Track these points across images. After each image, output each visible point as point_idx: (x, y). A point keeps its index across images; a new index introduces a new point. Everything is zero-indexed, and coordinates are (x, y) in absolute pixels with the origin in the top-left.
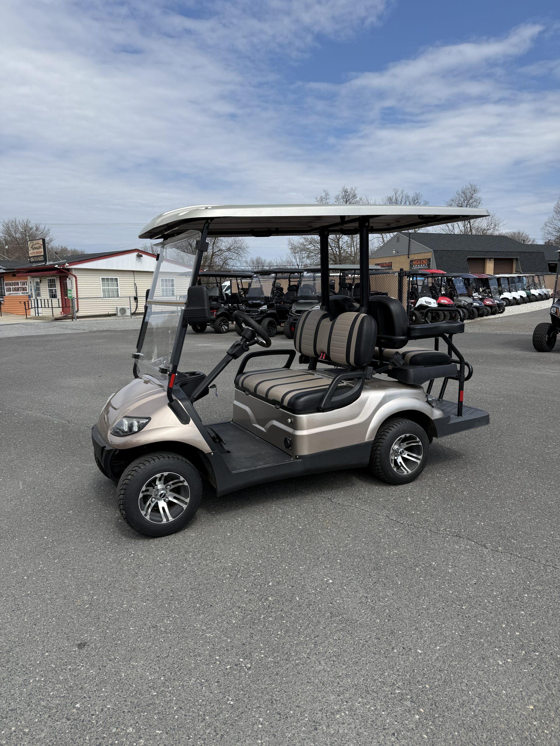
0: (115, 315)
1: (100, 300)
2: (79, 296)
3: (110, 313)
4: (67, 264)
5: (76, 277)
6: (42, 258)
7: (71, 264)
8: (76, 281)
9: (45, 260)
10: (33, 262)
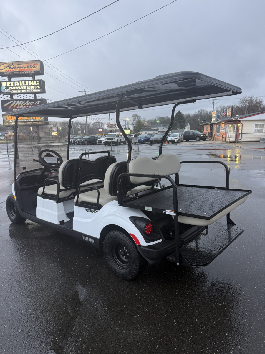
0: (259, 141)
1: (253, 134)
2: (243, 133)
3: (257, 140)
4: (238, 119)
5: (242, 124)
6: (231, 116)
7: (240, 118)
8: (242, 126)
9: (232, 117)
10: (228, 118)
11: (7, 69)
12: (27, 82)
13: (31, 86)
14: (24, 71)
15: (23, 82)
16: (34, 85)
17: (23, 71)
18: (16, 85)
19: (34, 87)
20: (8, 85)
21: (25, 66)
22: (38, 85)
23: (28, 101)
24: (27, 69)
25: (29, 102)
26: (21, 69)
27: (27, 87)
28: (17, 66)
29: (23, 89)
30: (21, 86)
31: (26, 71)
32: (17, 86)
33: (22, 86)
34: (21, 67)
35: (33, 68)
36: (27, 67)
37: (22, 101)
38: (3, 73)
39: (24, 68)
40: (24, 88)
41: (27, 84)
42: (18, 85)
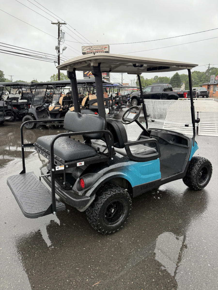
11: (88, 50)
21: (99, 48)
24: (100, 50)
34: (96, 49)
35: (104, 50)
36: (100, 49)
38: (85, 53)
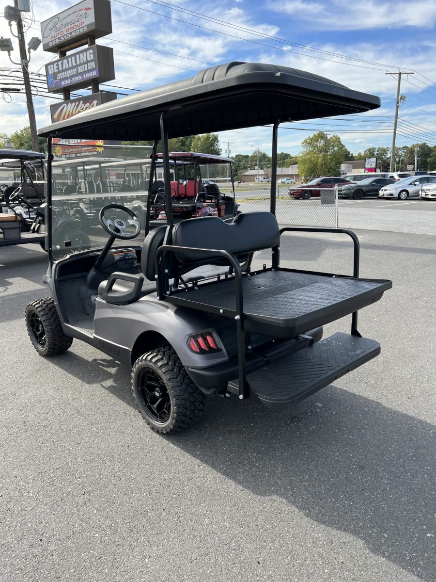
12: (78, 56)
13: (83, 66)
14: (74, 30)
15: (73, 58)
16: (88, 62)
17: (71, 31)
18: (64, 68)
19: (88, 67)
20: (56, 71)
22: (91, 61)
23: (81, 102)
24: (76, 23)
25: (83, 105)
26: (69, 26)
27: (77, 69)
28: (64, 22)
29: (74, 76)
30: (70, 69)
31: (75, 31)
32: (66, 70)
33: (73, 67)
34: (68, 23)
35: (83, 20)
36: (77, 19)
37: (74, 104)
39: (73, 24)
40: (75, 73)
41: (78, 63)
42: (67, 67)
